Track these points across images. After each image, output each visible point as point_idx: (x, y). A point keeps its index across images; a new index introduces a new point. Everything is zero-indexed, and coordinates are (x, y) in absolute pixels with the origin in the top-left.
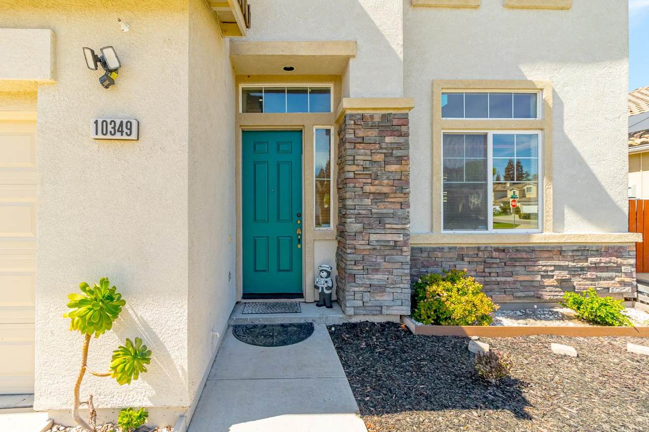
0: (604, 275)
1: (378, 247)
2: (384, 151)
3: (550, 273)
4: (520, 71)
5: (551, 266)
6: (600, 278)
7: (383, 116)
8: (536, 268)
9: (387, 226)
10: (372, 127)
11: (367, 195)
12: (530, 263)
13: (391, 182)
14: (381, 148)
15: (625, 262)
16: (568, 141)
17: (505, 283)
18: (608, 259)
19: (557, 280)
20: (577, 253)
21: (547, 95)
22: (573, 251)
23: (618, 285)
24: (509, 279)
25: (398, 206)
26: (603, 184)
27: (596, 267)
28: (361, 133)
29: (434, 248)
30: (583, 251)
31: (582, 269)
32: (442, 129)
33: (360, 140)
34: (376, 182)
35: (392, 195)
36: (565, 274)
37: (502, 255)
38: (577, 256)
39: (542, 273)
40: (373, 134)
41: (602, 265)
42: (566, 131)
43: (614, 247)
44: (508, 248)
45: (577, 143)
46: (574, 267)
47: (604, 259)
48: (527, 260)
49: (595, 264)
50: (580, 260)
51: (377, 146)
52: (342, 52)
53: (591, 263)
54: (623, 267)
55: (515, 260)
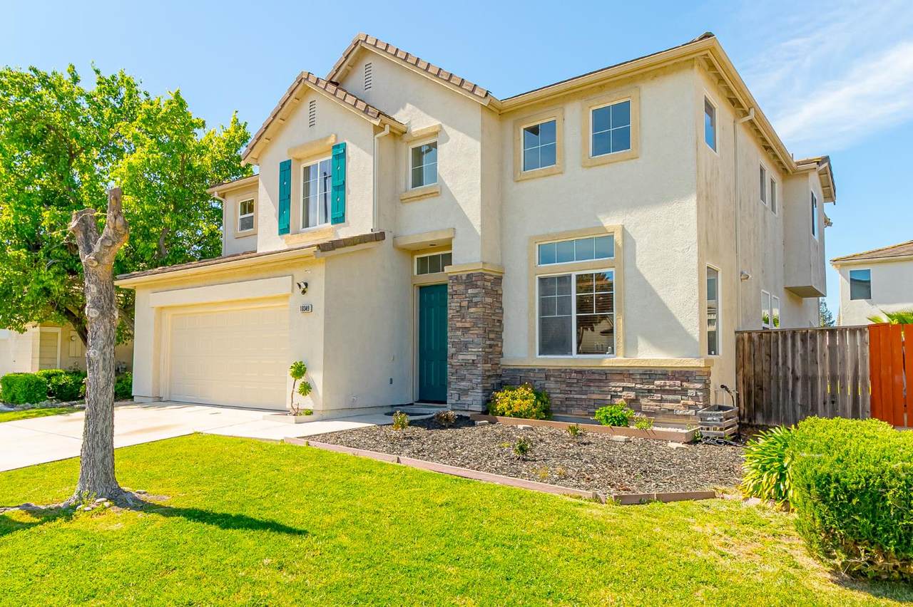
0: (671, 397)
1: (464, 364)
2: (467, 299)
3: (619, 394)
4: (598, 219)
5: (620, 387)
6: (666, 401)
7: (468, 275)
8: (606, 389)
9: (470, 349)
10: (461, 284)
11: (458, 329)
12: (602, 384)
13: (471, 320)
14: (466, 297)
15: (691, 386)
16: (640, 275)
17: (581, 400)
18: (672, 382)
19: (626, 400)
20: (644, 377)
21: (618, 237)
22: (640, 374)
23: (682, 407)
24: (584, 397)
25: (476, 336)
26: (674, 312)
27: (662, 390)
28: (455, 288)
29: (528, 369)
30: (649, 374)
31: (650, 391)
32: (536, 275)
33: (454, 293)
34: (464, 320)
35: (472, 329)
36: (632, 395)
37: (579, 376)
38: (645, 379)
39: (613, 393)
40: (462, 288)
41: (667, 388)
42: (638, 266)
43: (681, 371)
44: (585, 371)
45: (648, 277)
46: (640, 389)
47: (668, 383)
48: (600, 381)
49: (661, 387)
50: (649, 383)
51: (464, 296)
52: (447, 236)
53: (657, 386)
54: (689, 391)
55: (590, 381)
